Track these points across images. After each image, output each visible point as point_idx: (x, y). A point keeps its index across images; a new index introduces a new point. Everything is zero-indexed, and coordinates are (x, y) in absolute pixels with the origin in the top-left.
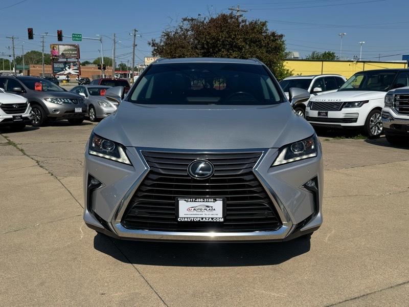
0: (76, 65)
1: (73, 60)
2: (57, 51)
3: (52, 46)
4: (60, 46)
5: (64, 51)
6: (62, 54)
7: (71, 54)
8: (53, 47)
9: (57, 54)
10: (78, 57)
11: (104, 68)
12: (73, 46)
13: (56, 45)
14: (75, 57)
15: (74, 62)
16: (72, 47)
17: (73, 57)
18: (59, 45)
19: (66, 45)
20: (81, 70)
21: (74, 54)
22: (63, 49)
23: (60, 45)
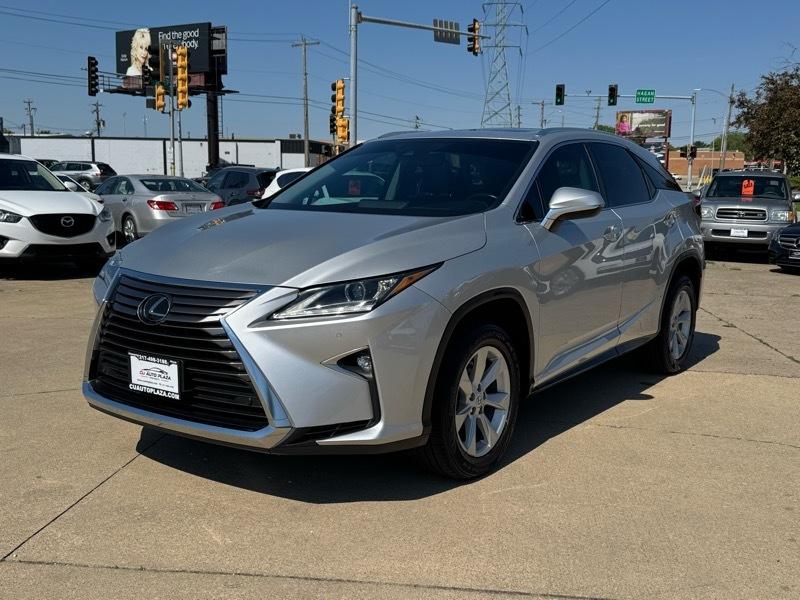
0: (662, 149)
1: (656, 140)
2: (627, 124)
3: (620, 116)
4: (635, 115)
5: (641, 124)
6: (638, 129)
7: (653, 129)
8: (622, 119)
9: (627, 130)
10: (667, 133)
11: (693, 155)
12: (659, 112)
13: (629, 112)
14: (661, 134)
15: (657, 145)
16: (656, 116)
17: (657, 134)
18: (632, 112)
19: (647, 112)
20: (670, 159)
21: (660, 128)
22: (640, 120)
23: (635, 112)
